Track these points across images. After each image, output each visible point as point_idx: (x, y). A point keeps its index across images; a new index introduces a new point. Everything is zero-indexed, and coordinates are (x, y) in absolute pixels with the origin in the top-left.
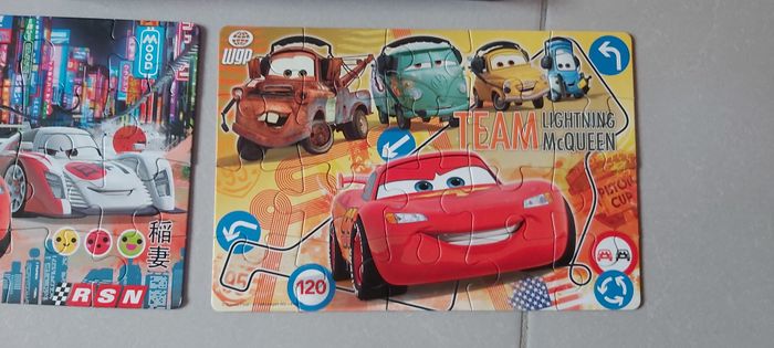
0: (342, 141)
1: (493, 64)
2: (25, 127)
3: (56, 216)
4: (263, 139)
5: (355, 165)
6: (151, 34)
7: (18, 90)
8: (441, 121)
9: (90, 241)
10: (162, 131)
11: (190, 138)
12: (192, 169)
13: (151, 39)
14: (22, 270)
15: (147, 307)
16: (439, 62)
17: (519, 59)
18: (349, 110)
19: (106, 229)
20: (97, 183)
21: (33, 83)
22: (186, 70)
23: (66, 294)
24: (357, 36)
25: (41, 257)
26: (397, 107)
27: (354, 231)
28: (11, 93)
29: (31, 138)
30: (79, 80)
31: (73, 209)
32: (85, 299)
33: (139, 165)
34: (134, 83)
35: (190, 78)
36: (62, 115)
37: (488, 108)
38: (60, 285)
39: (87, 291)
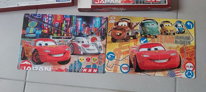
0: (132, 39)
1: (165, 25)
2: (73, 37)
3: (80, 55)
4: (116, 38)
5: (135, 44)
6: (98, 19)
7: (72, 30)
8: (153, 36)
9: (86, 60)
10: (100, 38)
11: (106, 39)
12: (106, 45)
13: (98, 20)
14: (73, 65)
15: (98, 73)
16: (153, 24)
17: (170, 25)
18: (134, 33)
19: (90, 57)
20: (88, 48)
21: (75, 28)
22: (105, 26)
23: (82, 70)
24: (136, 18)
25: (77, 63)
26: (144, 33)
27: (134, 58)
28: (70, 31)
29: (74, 39)
30: (84, 28)
31: (83, 53)
32: (86, 71)
33: (96, 45)
34: (95, 29)
35: (106, 27)
36: (81, 35)
37: (163, 34)
38: (81, 68)
39: (86, 69)
